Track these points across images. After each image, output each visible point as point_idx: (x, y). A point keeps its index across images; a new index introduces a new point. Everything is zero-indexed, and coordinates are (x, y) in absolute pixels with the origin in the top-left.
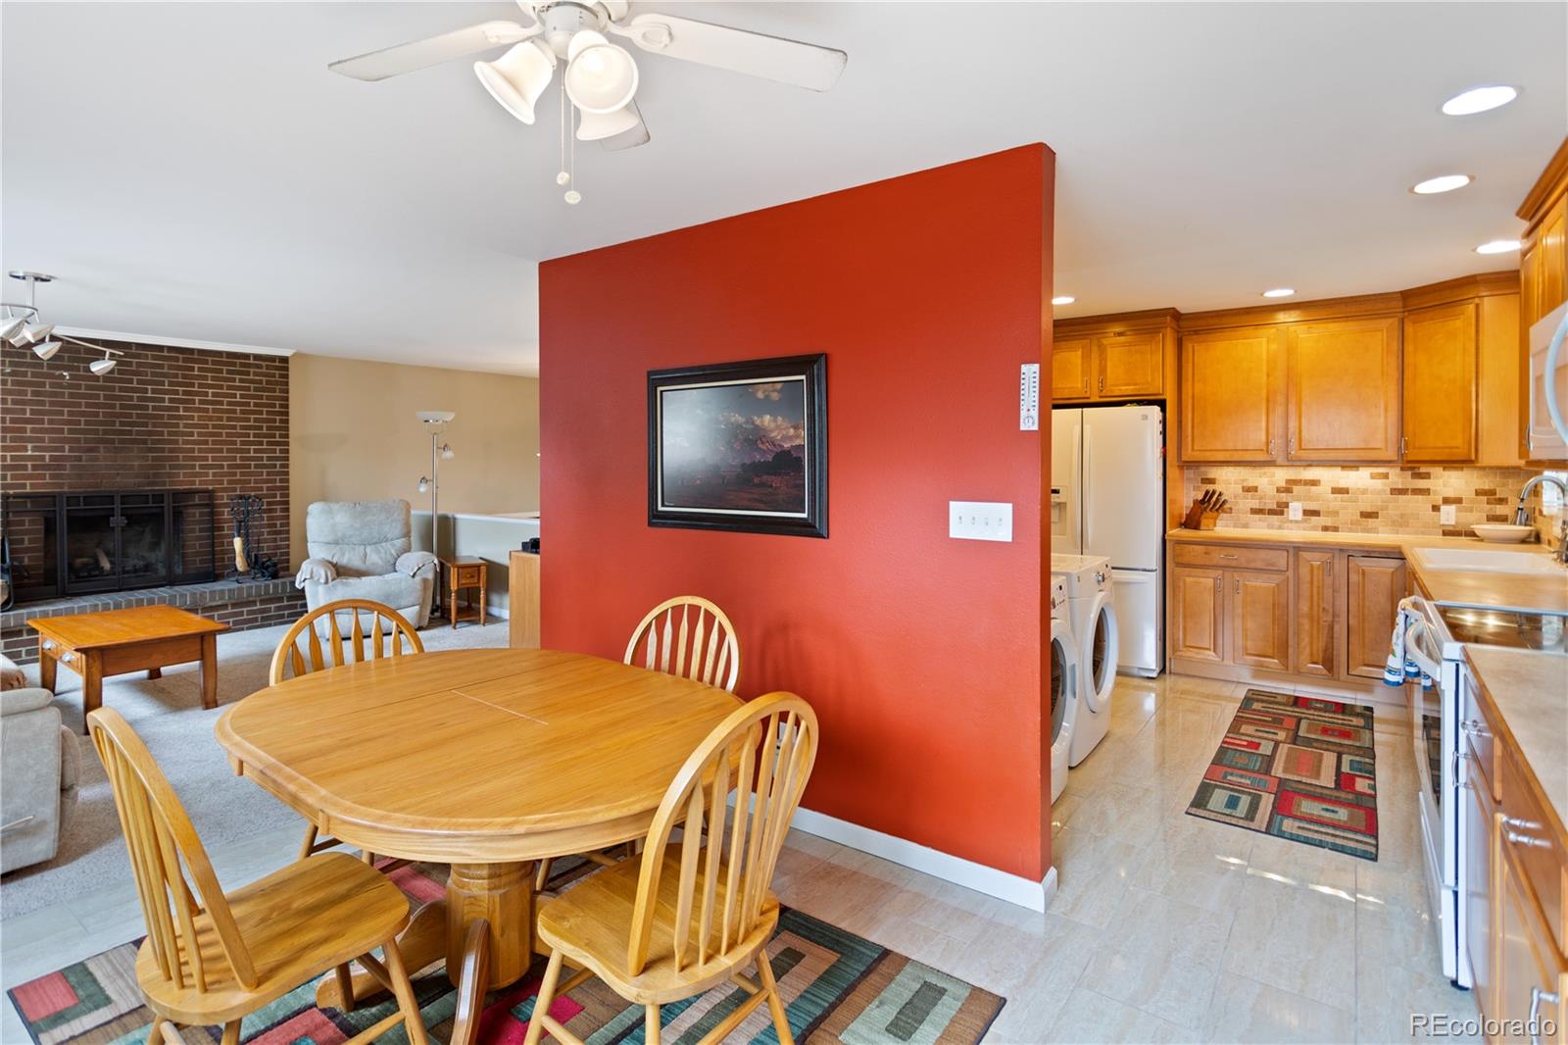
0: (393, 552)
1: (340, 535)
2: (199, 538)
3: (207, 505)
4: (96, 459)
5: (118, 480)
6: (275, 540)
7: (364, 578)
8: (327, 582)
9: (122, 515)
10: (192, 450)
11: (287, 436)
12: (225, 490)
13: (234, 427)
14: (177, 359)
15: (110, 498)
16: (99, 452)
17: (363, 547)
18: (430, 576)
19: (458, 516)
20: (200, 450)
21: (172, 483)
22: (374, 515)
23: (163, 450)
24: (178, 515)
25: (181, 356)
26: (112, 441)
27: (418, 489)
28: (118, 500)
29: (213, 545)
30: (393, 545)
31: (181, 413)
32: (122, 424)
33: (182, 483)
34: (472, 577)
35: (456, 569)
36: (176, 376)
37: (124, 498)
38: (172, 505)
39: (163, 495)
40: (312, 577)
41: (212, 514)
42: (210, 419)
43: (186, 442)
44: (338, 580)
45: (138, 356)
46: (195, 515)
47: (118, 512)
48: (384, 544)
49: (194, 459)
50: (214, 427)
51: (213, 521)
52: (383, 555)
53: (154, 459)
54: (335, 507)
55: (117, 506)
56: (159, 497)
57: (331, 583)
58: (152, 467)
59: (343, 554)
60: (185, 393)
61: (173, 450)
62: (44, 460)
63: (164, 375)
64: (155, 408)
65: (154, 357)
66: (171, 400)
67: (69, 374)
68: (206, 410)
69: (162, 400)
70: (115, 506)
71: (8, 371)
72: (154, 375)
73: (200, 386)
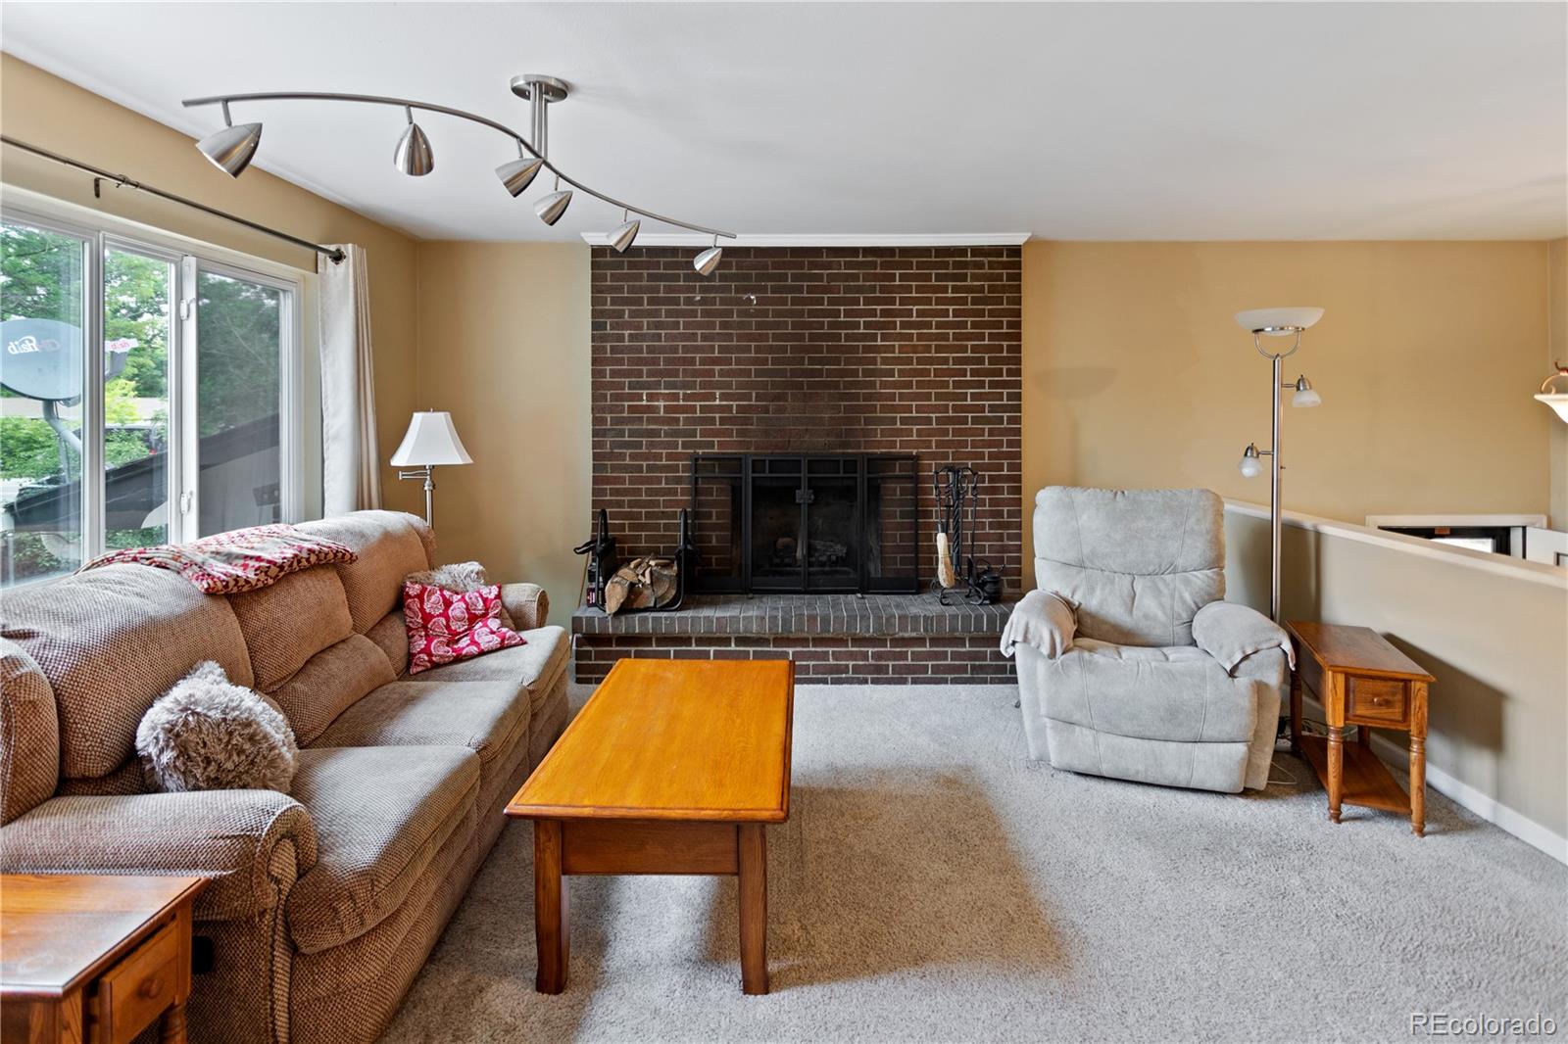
0: (1187, 596)
1: (1086, 550)
2: (901, 526)
3: (911, 477)
4: (781, 410)
5: (807, 438)
6: (1000, 537)
7: (1128, 653)
8: (1052, 655)
9: (809, 488)
10: (892, 397)
11: (1018, 373)
12: (934, 456)
13: (945, 361)
14: (874, 265)
15: (795, 465)
16: (787, 401)
17: (1129, 578)
18: (1274, 678)
19: (1327, 529)
20: (902, 397)
21: (868, 444)
22: (1149, 519)
23: (856, 397)
24: (875, 491)
25: (879, 260)
26: (800, 385)
27: (1240, 466)
28: (804, 467)
29: (916, 538)
30: (1187, 582)
31: (879, 343)
32: (812, 361)
33: (879, 444)
34: (1387, 703)
35: (1341, 678)
36: (873, 289)
37: (813, 465)
38: (866, 476)
39: (856, 461)
40: (1026, 640)
41: (917, 491)
42: (915, 349)
43: (884, 385)
44: (1074, 654)
45: (829, 266)
46: (895, 490)
47: (804, 483)
48: (1168, 578)
49: (894, 409)
50: (920, 361)
51: (916, 503)
52: (1166, 601)
53: (848, 409)
54: (1079, 496)
55: (804, 475)
56: (851, 464)
57: (1060, 658)
58: (848, 421)
59: (1092, 589)
60: (884, 313)
61: (868, 397)
62: (731, 412)
63: (859, 290)
64: (848, 337)
65: (848, 265)
66: (867, 325)
67: (757, 298)
68: (910, 337)
69: (857, 325)
70: (802, 475)
71: (698, 298)
72: (848, 289)
73: (903, 301)
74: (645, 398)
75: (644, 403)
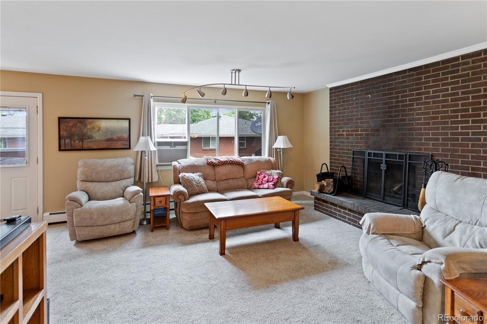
1: (438, 203)
4: (378, 135)
9: (385, 164)
10: (420, 129)
14: (413, 75)
16: (380, 132)
20: (425, 129)
21: (411, 149)
23: (406, 130)
25: (415, 72)
26: (385, 126)
28: (384, 156)
30: (481, 232)
31: (415, 107)
32: (389, 117)
33: (415, 149)
36: (412, 85)
37: (387, 155)
38: (409, 161)
39: (403, 155)
43: (418, 124)
44: (376, 236)
48: (476, 227)
49: (421, 134)
50: (434, 113)
53: (402, 135)
55: (384, 159)
56: (401, 156)
59: (434, 221)
60: (417, 94)
61: (411, 129)
62: (363, 135)
63: (406, 86)
64: (402, 106)
65: (403, 78)
66: (410, 100)
67: (371, 96)
68: (428, 103)
69: (406, 101)
70: (383, 159)
71: (354, 99)
72: (402, 87)
73: (426, 88)
74: (341, 131)
75: (341, 133)
